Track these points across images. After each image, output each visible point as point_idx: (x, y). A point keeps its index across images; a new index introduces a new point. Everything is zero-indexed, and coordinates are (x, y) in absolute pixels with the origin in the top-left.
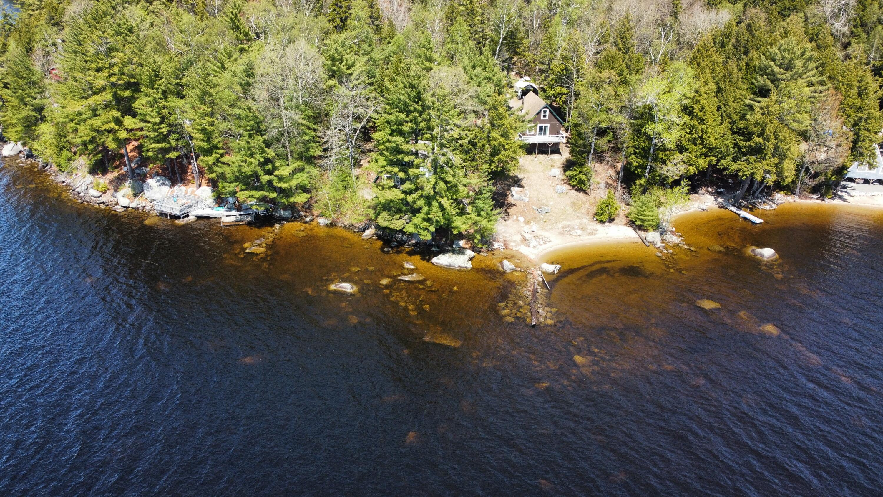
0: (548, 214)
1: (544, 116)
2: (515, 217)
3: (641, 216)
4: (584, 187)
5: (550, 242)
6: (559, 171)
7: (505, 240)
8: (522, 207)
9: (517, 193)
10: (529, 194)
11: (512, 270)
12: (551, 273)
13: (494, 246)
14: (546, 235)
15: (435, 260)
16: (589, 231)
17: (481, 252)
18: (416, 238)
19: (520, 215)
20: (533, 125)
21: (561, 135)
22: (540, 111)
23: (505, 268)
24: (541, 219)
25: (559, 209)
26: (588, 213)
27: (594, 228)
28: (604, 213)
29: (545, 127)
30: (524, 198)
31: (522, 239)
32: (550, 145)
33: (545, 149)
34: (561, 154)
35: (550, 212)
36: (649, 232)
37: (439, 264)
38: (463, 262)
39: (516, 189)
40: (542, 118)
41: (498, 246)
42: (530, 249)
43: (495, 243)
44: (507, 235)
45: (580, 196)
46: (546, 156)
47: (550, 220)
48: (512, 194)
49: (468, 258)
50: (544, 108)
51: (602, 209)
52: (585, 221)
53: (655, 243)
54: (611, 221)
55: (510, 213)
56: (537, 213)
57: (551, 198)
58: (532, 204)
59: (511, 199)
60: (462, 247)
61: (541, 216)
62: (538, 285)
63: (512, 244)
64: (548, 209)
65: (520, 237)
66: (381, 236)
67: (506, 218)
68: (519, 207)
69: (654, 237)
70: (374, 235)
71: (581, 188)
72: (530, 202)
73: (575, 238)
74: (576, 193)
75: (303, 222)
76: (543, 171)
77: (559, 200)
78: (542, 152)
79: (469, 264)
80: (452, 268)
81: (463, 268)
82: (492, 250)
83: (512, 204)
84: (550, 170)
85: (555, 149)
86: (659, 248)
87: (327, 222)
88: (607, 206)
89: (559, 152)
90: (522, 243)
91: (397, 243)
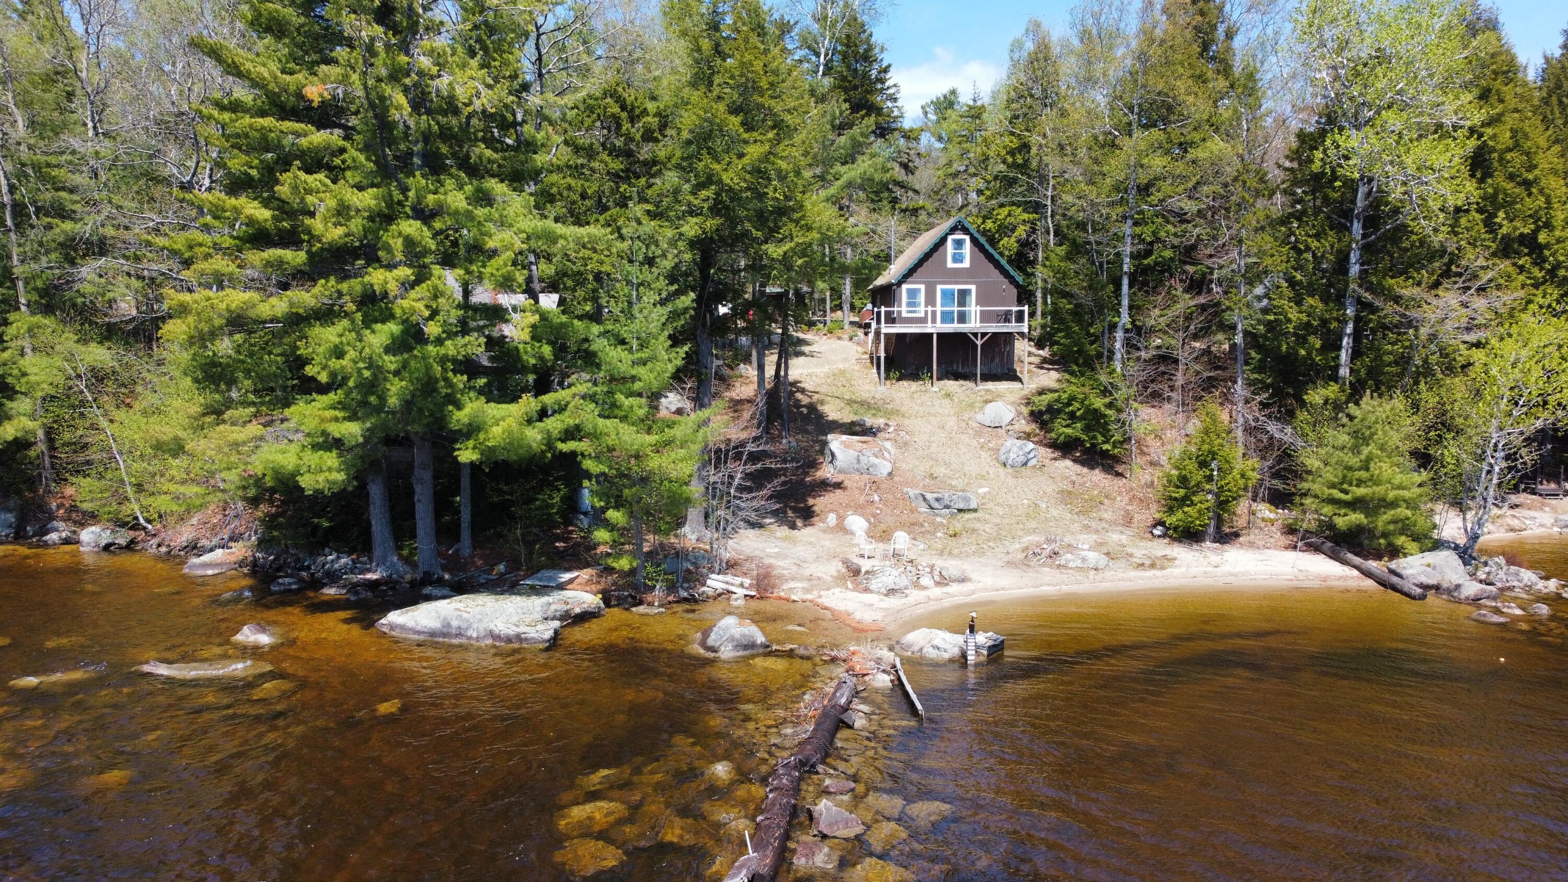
0: (967, 516)
1: (958, 258)
2: (832, 519)
3: (1358, 486)
4: (1104, 442)
5: (963, 580)
6: (1013, 410)
7: (767, 575)
8: (863, 490)
9: (847, 446)
10: (893, 451)
11: (746, 647)
12: (951, 661)
13: (704, 585)
14: (952, 566)
15: (395, 617)
16: (1139, 561)
17: (641, 603)
18: (382, 562)
19: (855, 513)
20: (922, 287)
21: (1015, 309)
22: (942, 241)
23: (710, 642)
24: (937, 527)
25: (1010, 506)
26: (1128, 521)
27: (1160, 553)
28: (1194, 493)
29: (963, 294)
30: (873, 460)
31: (844, 570)
32: (979, 343)
33: (966, 370)
34: (1019, 380)
35: (975, 510)
36: (1405, 555)
37: (403, 627)
38: (515, 619)
39: (844, 437)
40: (950, 264)
41: (725, 586)
42: (867, 597)
43: (713, 576)
44: (781, 563)
45: (1094, 478)
46: (969, 384)
47: (974, 531)
48: (833, 455)
49: (553, 607)
50: (953, 230)
51: (1183, 481)
52: (1116, 537)
53: (1445, 585)
54: (1225, 537)
55: (815, 508)
56: (923, 509)
57: (983, 477)
58: (907, 484)
59: (826, 472)
60: (561, 587)
61: (939, 519)
62: (865, 701)
63: (792, 585)
64: (966, 499)
65: (835, 567)
66: (263, 566)
67: (799, 523)
68: (857, 491)
69: (1434, 568)
70: (241, 564)
71: (1093, 446)
72: (896, 479)
73: (1079, 576)
74: (1078, 468)
75: (31, 546)
76: (957, 414)
77: (1011, 481)
78: (957, 376)
79: (540, 627)
80: (456, 641)
81: (509, 640)
82: (692, 600)
83: (830, 485)
84: (982, 408)
85: (997, 360)
86: (1475, 601)
87: (106, 537)
88: (1203, 464)
89: (1012, 376)
90: (840, 580)
91: (301, 580)
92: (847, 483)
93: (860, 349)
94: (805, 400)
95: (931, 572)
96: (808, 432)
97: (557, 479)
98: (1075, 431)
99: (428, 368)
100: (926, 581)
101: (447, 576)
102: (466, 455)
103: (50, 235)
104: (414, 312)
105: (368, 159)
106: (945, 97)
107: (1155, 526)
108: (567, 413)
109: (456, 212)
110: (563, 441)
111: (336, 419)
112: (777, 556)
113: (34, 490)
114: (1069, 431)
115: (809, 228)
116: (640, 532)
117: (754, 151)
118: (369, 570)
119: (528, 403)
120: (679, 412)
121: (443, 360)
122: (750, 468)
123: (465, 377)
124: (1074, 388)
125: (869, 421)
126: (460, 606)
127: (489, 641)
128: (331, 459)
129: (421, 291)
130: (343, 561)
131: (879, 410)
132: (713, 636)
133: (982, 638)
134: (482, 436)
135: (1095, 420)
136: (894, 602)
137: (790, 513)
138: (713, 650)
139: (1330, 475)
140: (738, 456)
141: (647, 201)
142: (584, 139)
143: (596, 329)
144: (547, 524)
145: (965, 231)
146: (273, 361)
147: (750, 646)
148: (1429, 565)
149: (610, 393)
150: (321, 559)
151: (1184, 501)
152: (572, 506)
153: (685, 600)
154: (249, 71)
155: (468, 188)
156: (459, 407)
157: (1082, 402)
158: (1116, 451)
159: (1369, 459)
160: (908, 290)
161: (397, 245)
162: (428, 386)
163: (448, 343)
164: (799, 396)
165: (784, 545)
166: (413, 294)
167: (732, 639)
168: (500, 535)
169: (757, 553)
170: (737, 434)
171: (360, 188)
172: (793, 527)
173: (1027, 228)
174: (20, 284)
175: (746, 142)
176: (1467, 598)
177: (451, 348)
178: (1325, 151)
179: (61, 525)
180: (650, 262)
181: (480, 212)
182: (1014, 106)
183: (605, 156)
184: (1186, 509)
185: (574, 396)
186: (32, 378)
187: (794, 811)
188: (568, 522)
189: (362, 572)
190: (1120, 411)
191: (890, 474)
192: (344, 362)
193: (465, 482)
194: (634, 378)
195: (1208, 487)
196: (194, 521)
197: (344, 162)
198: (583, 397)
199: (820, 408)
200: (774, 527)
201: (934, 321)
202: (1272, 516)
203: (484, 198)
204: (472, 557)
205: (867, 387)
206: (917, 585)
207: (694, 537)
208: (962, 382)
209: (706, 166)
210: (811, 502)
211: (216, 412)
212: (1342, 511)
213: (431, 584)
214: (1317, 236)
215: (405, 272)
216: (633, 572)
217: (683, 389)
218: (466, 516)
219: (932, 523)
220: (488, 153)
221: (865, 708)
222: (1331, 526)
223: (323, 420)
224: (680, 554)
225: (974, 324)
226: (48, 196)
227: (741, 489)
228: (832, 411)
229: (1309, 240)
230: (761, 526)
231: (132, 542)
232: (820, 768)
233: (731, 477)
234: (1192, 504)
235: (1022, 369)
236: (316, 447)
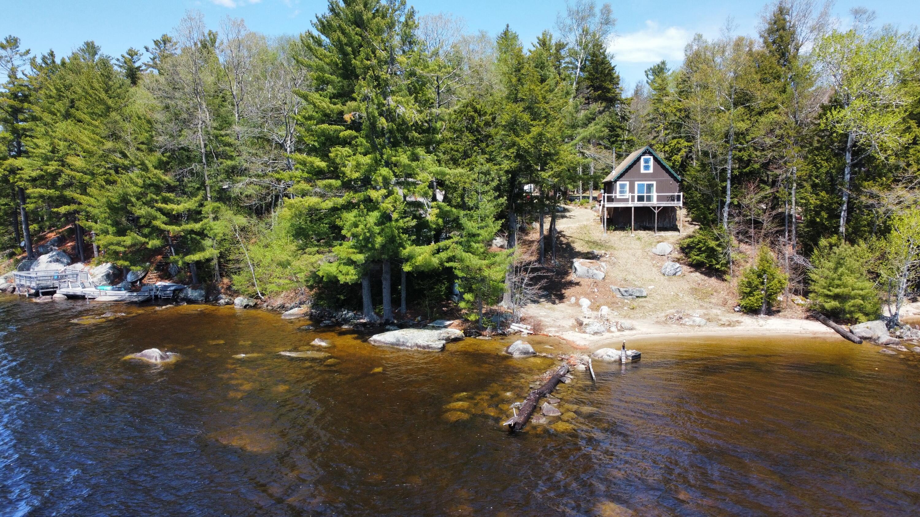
0: (641, 299)
1: (647, 168)
2: (573, 300)
3: (837, 288)
4: (716, 264)
5: (631, 329)
6: (672, 247)
7: (539, 325)
8: (589, 286)
9: (582, 264)
10: (606, 268)
11: (525, 353)
12: (615, 361)
13: (509, 328)
14: (627, 323)
15: (376, 337)
16: (723, 323)
17: (480, 335)
18: (367, 315)
19: (585, 297)
20: (628, 183)
21: (676, 194)
22: (638, 159)
23: (510, 350)
24: (624, 304)
25: (664, 295)
26: (725, 304)
27: (735, 319)
28: (755, 291)
29: (649, 187)
30: (595, 271)
31: (576, 323)
32: (656, 212)
33: (651, 225)
34: (679, 231)
35: (645, 297)
36: (860, 323)
37: (379, 341)
38: (426, 339)
39: (582, 260)
40: (642, 171)
41: (519, 329)
42: (584, 335)
43: (514, 324)
44: (546, 320)
45: (711, 282)
46: (650, 232)
47: (643, 306)
48: (575, 269)
49: (442, 335)
50: (644, 154)
51: (749, 284)
52: (716, 311)
53: (874, 337)
54: (770, 312)
55: (565, 295)
56: (619, 296)
57: (652, 281)
58: (612, 283)
59: (572, 277)
60: (446, 327)
61: (626, 301)
62: (572, 374)
63: (550, 329)
64: (641, 292)
65: (572, 322)
66: (315, 316)
67: (557, 301)
68: (587, 287)
69: (871, 329)
70: (305, 314)
71: (711, 266)
72: (607, 281)
73: (689, 329)
74: (703, 277)
75: (213, 305)
76: (643, 249)
77: (666, 283)
78: (645, 229)
79: (437, 343)
80: (402, 348)
81: (424, 347)
82: (504, 334)
83: (573, 283)
84: (655, 246)
85: (667, 220)
86: (886, 345)
87: (245, 302)
88: (760, 276)
89: (675, 229)
90: (573, 328)
91: (333, 322)
92: (582, 283)
93: (596, 214)
94: (564, 240)
95: (616, 325)
96: (565, 257)
97: (444, 279)
98: (702, 258)
99: (392, 231)
100: (613, 329)
101: (396, 321)
102: (407, 268)
103: (222, 166)
104: (388, 208)
105: (367, 142)
106: (658, 66)
107: (736, 307)
108: (449, 251)
109: (404, 165)
110: (447, 262)
111: (354, 253)
112: (545, 316)
113: (211, 281)
114: (698, 258)
115: (561, 164)
116: (481, 304)
117: (535, 131)
118: (362, 318)
119: (433, 246)
120: (502, 247)
121: (398, 228)
122: (532, 275)
123: (407, 236)
124: (701, 236)
125: (596, 252)
126: (404, 333)
127: (416, 348)
128: (351, 270)
129: (390, 199)
130: (350, 314)
131: (602, 246)
132: (511, 348)
133: (630, 353)
134: (413, 261)
135: (711, 253)
136: (596, 337)
137: (553, 297)
138: (510, 353)
139: (822, 282)
140: (526, 270)
141: (486, 154)
142: (457, 125)
143: (462, 213)
144: (439, 299)
145: (651, 154)
146: (324, 227)
147: (526, 353)
148: (867, 328)
149: (468, 241)
150: (340, 313)
151: (750, 294)
152: (450, 292)
153: (501, 334)
154: (319, 105)
155: (408, 153)
156: (405, 248)
157: (704, 244)
158: (723, 268)
159: (842, 275)
160: (621, 185)
161: (380, 179)
162: (391, 240)
163: (401, 221)
164: (562, 239)
165: (549, 311)
166: (387, 201)
167: (519, 349)
168: (418, 304)
169: (535, 315)
170: (527, 258)
171: (365, 154)
172: (554, 303)
173: (687, 150)
174: (208, 188)
175: (532, 125)
176: (882, 344)
177: (401, 223)
178: (827, 119)
179: (223, 296)
180: (487, 183)
181: (414, 164)
182: (681, 86)
183: (467, 133)
184: (750, 298)
185: (453, 243)
186: (216, 231)
187: (535, 407)
188: (448, 298)
189: (358, 319)
190: (724, 248)
191: (603, 278)
192: (357, 229)
193: (403, 280)
194: (478, 235)
195: (762, 287)
196: (282, 295)
197: (356, 142)
198: (457, 243)
199: (572, 245)
200: (545, 303)
201: (633, 200)
202: (803, 303)
203: (415, 158)
204: (406, 313)
205: (598, 234)
206: (609, 331)
207: (506, 307)
208: (647, 232)
209: (512, 139)
210: (563, 291)
211: (302, 248)
212: (829, 300)
213: (389, 324)
214: (827, 160)
215: (384, 191)
216: (477, 321)
217: (504, 236)
218: (403, 295)
219: (623, 303)
220: (416, 135)
221: (572, 377)
222: (823, 307)
223: (348, 253)
224: (499, 314)
225: (654, 202)
226: (221, 149)
227: (528, 285)
228: (578, 247)
229: (823, 162)
230: (538, 302)
231: (256, 304)
232: (548, 395)
233: (523, 279)
234: (754, 296)
235: (680, 225)
236: (345, 264)
